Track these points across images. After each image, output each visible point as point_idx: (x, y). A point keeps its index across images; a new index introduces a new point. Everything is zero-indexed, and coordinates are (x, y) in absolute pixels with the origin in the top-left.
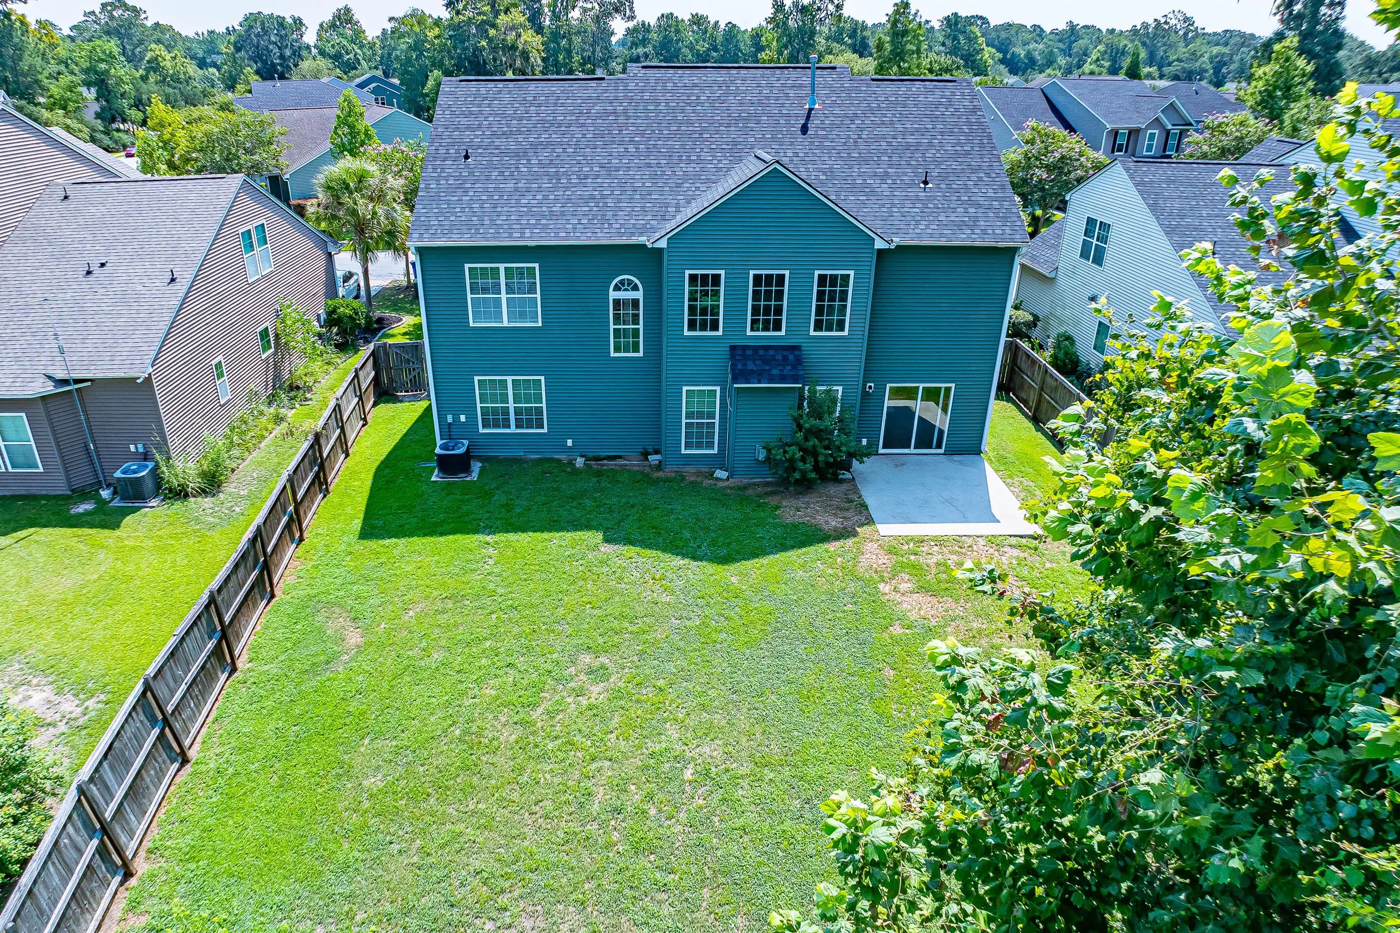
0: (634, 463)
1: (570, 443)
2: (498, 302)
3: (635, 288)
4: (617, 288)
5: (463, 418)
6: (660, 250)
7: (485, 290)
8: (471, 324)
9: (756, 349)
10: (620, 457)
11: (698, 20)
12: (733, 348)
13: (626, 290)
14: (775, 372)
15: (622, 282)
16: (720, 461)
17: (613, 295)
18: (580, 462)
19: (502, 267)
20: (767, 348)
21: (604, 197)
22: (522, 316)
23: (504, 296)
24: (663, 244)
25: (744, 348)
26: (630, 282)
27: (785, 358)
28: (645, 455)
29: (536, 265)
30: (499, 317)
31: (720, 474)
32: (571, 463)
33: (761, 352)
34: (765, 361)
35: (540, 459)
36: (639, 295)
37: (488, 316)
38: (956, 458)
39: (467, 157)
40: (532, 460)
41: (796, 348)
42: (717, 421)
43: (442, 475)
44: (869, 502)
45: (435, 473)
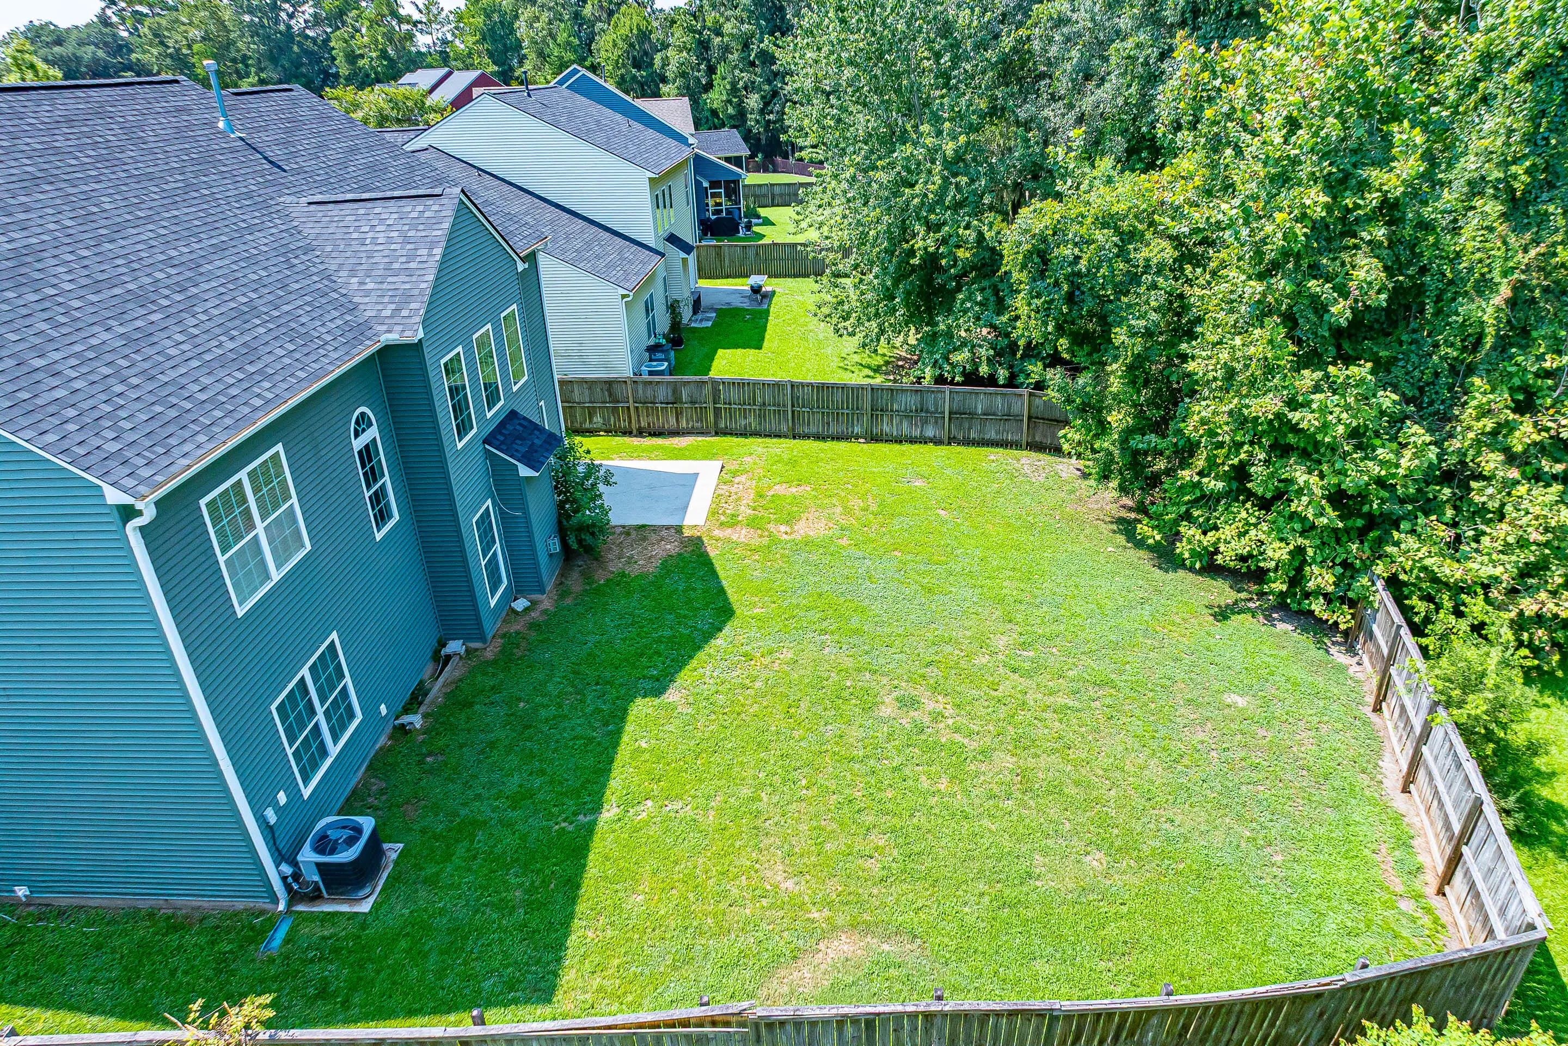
0: (440, 676)
1: (383, 709)
3: (369, 423)
4: (357, 435)
5: (282, 798)
6: (420, 341)
8: (239, 613)
9: (498, 431)
10: (422, 682)
12: (486, 441)
13: (363, 430)
14: (537, 442)
15: (358, 421)
16: (510, 594)
17: (356, 446)
22: (287, 547)
24: (421, 334)
25: (492, 435)
26: (363, 415)
28: (437, 657)
31: (519, 605)
32: (402, 730)
33: (505, 431)
34: (520, 437)
35: (369, 769)
36: (374, 431)
40: (364, 777)
41: (514, 413)
42: (498, 544)
43: (367, 890)
44: (640, 522)
45: (357, 909)
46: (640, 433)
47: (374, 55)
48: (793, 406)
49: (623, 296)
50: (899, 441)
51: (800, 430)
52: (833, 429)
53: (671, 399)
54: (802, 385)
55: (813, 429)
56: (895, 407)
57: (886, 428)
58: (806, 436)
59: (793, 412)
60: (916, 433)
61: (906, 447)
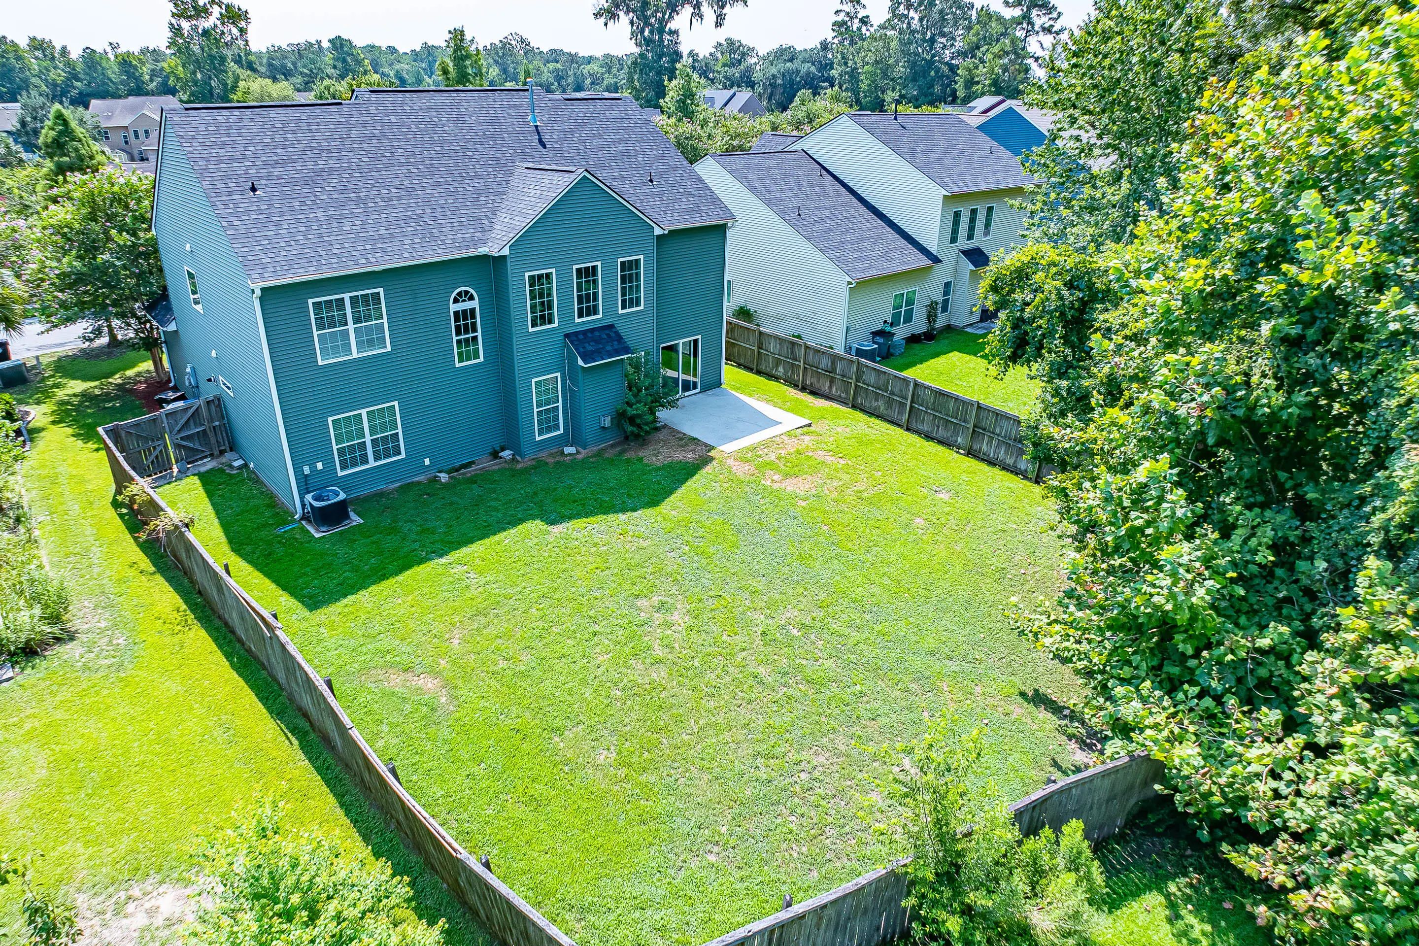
0: (485, 463)
1: (427, 462)
2: (346, 334)
3: (471, 298)
4: (456, 301)
5: (320, 466)
6: (505, 257)
7: (332, 325)
8: (320, 363)
9: (585, 333)
10: (473, 463)
11: (38, 45)
12: (567, 336)
13: (464, 301)
14: (609, 348)
15: (459, 294)
16: (564, 440)
17: (453, 307)
18: (444, 477)
19: (346, 297)
20: (592, 330)
21: (419, 216)
22: (371, 343)
23: (351, 327)
24: (506, 251)
25: (576, 334)
26: (466, 292)
27: (609, 336)
28: (495, 455)
29: (381, 290)
30: (347, 349)
31: (569, 450)
32: (435, 480)
33: (589, 335)
34: (597, 341)
35: (400, 487)
36: (475, 304)
37: (336, 351)
38: (709, 392)
39: (254, 189)
40: (394, 489)
41: (611, 327)
42: (560, 404)
43: (325, 529)
44: (695, 436)
45: (312, 531)
46: (803, 389)
47: (987, 82)
48: (912, 402)
49: (849, 283)
50: (991, 463)
51: (913, 425)
52: (942, 433)
53: (829, 369)
54: (926, 387)
55: (925, 428)
56: (998, 431)
57: (984, 448)
58: (918, 433)
59: (911, 407)
60: (1010, 461)
61: (996, 471)
